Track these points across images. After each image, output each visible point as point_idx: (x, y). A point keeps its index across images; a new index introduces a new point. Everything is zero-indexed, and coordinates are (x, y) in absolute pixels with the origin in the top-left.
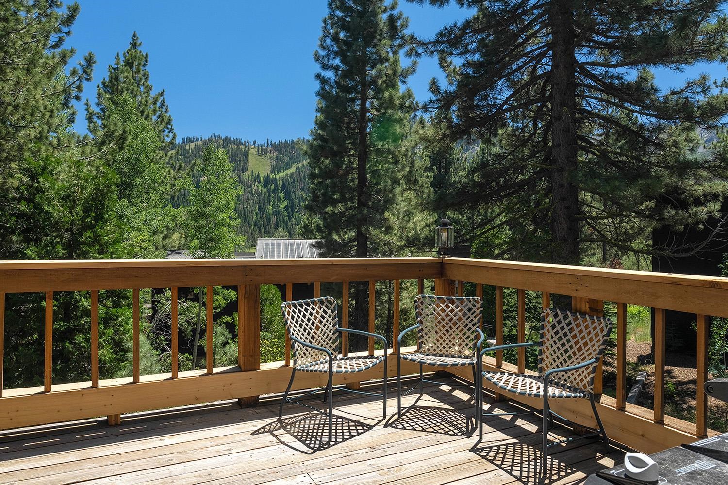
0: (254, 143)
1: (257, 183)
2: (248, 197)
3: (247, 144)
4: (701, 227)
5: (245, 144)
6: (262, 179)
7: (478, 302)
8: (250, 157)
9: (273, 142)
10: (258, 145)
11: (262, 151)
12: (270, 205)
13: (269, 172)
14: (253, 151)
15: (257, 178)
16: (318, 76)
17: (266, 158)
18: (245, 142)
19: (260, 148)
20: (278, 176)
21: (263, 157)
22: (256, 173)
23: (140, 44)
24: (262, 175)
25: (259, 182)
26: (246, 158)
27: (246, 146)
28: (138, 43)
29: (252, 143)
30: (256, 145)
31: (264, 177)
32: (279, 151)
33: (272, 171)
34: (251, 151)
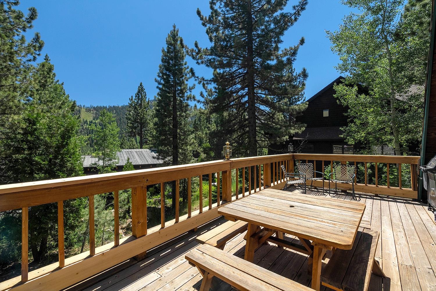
0: (84, 106)
1: (86, 124)
2: (81, 130)
3: (80, 107)
4: (284, 143)
5: (79, 107)
6: (88, 123)
7: (311, 164)
8: (82, 113)
9: (94, 106)
10: (86, 107)
11: (88, 110)
12: (93, 134)
13: (92, 120)
14: (83, 110)
15: (86, 122)
16: (158, 87)
17: (90, 113)
18: (79, 105)
19: (87, 109)
20: (97, 121)
21: (89, 113)
22: (85, 120)
23: (50, 60)
24: (88, 121)
25: (87, 124)
26: (80, 113)
27: (79, 108)
28: (49, 59)
29: (83, 106)
30: (85, 107)
31: (90, 122)
32: (97, 111)
33: (94, 119)
34: (82, 110)
